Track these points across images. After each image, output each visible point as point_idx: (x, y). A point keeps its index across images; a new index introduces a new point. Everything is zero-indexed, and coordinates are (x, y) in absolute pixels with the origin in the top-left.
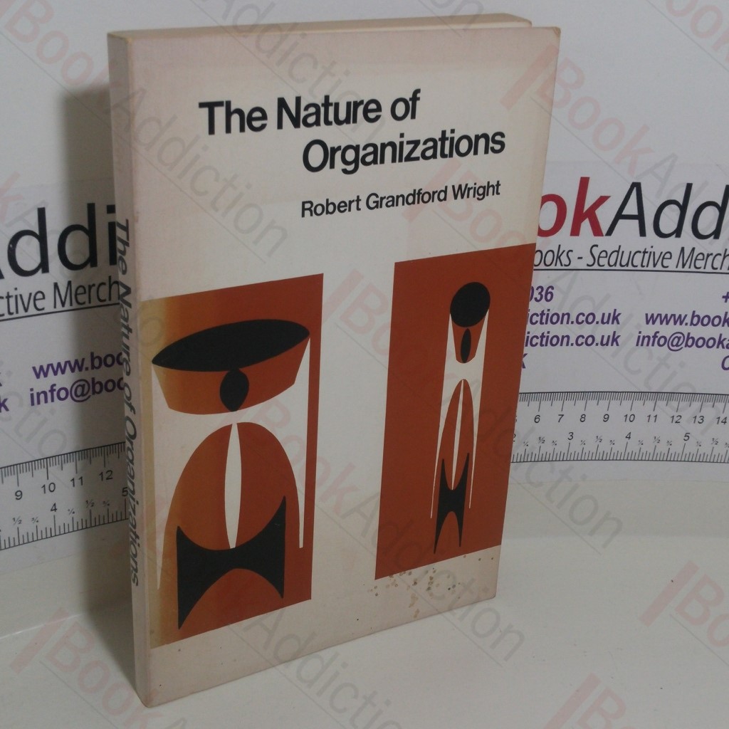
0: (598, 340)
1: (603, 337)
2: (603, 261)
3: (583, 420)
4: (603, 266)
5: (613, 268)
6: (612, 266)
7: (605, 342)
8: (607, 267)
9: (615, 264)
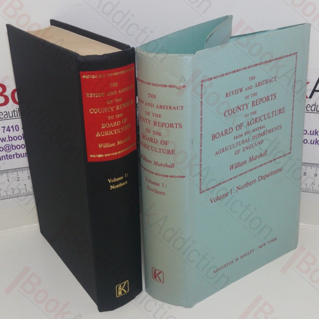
0: (309, 141)
1: (311, 140)
2: (309, 109)
3: (305, 175)
4: (309, 111)
5: (314, 112)
6: (313, 111)
7: (312, 142)
8: (310, 111)
9: (314, 110)
